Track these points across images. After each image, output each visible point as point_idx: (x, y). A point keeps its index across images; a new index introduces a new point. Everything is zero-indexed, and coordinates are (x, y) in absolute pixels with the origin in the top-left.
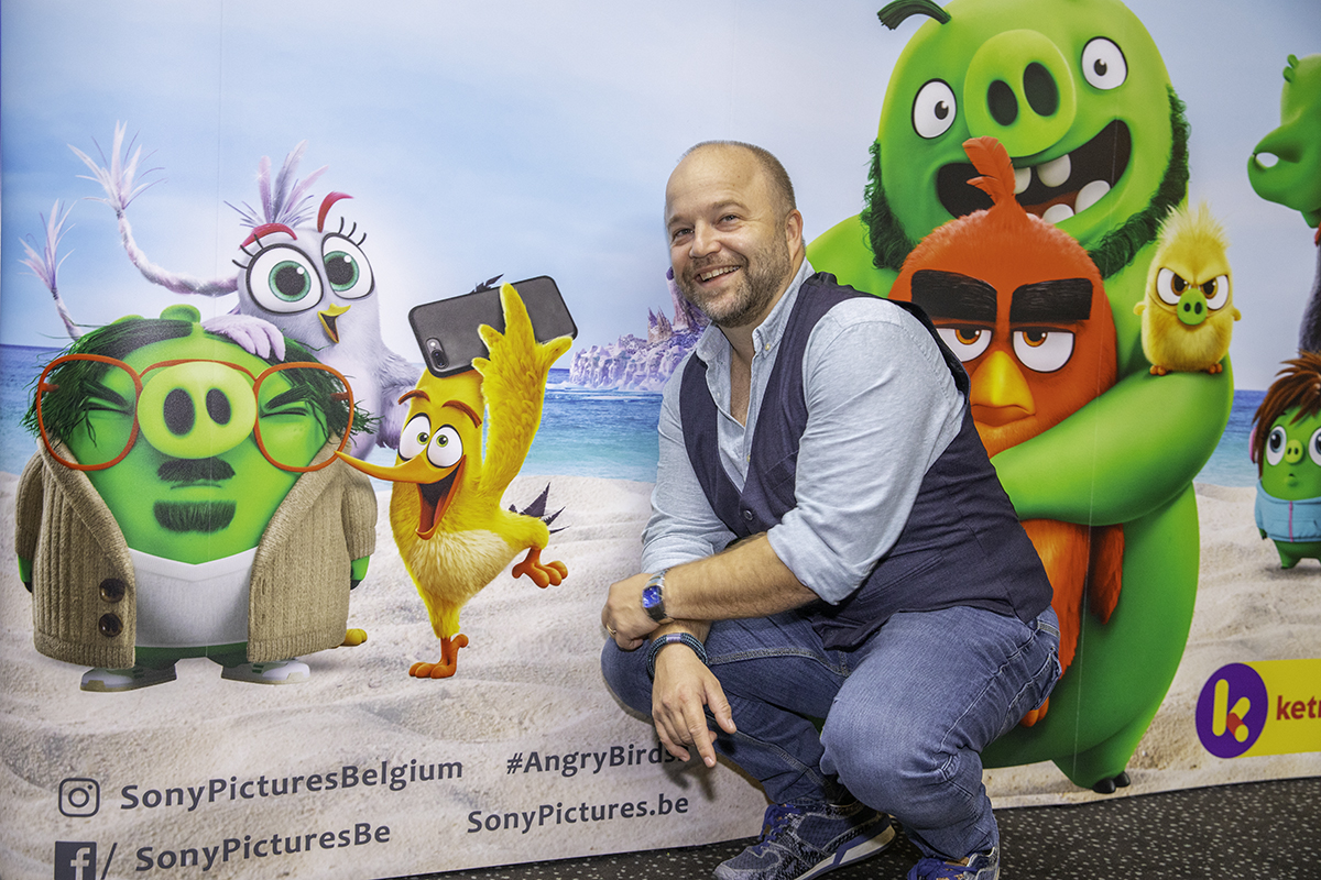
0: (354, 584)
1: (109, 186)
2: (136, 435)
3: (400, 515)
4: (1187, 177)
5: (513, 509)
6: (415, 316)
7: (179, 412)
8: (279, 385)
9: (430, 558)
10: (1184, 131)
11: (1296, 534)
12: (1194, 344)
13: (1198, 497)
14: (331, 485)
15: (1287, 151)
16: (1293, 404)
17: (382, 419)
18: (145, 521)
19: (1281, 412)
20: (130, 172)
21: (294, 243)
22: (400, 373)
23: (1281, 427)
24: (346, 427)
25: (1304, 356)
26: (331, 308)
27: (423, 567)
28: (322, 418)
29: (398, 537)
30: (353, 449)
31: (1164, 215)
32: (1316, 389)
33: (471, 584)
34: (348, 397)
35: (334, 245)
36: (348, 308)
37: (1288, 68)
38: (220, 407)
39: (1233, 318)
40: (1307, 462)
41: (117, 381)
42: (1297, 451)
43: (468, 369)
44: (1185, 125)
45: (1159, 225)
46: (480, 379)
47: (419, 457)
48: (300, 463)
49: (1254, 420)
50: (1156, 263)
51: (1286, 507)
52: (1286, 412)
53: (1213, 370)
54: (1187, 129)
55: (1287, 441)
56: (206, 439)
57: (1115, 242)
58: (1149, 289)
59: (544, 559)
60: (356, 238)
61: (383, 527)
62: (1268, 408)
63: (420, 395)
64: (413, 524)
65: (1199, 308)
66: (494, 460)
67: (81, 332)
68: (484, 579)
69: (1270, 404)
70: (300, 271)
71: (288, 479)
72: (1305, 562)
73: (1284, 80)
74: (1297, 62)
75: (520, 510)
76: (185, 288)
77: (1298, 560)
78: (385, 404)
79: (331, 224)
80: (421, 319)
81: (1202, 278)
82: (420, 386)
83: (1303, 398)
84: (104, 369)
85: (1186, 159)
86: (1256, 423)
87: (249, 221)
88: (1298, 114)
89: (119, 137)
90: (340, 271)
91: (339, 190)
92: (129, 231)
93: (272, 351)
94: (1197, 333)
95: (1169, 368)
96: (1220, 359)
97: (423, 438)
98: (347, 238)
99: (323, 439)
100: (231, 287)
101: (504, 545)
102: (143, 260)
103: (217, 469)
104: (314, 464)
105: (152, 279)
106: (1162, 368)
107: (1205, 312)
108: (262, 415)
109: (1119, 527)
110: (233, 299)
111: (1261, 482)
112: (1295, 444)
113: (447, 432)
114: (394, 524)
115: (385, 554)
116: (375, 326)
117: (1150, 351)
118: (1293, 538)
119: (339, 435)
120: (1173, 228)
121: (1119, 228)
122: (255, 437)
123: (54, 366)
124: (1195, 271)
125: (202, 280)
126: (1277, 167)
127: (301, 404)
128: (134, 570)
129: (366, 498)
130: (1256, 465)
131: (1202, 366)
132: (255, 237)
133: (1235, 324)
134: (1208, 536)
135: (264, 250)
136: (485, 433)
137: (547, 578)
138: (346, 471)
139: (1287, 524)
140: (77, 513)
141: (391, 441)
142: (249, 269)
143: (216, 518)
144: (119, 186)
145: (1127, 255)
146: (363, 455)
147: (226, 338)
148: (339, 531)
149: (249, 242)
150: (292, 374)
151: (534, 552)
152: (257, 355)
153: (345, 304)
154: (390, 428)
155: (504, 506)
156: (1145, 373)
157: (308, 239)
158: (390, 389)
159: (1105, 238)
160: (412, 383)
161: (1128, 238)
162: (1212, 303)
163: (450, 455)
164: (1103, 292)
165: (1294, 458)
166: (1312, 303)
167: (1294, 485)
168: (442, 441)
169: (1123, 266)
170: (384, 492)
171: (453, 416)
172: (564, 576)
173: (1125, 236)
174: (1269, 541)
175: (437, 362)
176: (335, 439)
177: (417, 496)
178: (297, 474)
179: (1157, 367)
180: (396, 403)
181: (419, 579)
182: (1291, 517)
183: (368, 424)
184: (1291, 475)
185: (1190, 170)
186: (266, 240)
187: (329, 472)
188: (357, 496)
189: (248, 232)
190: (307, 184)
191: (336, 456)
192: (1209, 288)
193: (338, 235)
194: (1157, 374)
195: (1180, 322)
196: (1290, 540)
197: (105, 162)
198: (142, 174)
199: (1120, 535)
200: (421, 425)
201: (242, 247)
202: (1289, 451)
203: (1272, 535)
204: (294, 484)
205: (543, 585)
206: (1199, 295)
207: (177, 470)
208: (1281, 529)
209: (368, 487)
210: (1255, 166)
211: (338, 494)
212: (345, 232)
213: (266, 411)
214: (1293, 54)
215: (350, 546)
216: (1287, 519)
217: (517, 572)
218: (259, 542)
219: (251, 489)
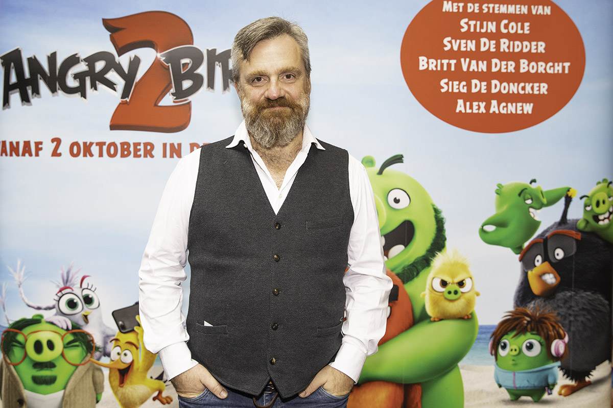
0: (97, 402)
1: (17, 278)
2: (26, 355)
3: (112, 379)
4: (445, 239)
5: (151, 378)
6: (114, 314)
7: (38, 347)
8: (70, 338)
9: (123, 394)
10: (442, 221)
11: (518, 385)
12: (455, 308)
13: (462, 371)
14: (88, 370)
15: (500, 224)
16: (512, 330)
17: (104, 348)
18: (29, 381)
19: (506, 333)
20: (22, 273)
21: (73, 292)
22: (109, 332)
23: (505, 340)
24: (92, 350)
25: (517, 309)
26: (86, 312)
27: (121, 397)
28: (85, 347)
29: (112, 387)
30: (95, 358)
31: (434, 256)
32: (524, 323)
33: (138, 403)
34: (93, 341)
35: (86, 292)
36: (91, 312)
37: (497, 189)
38: (51, 345)
39: (475, 296)
40: (522, 354)
41: (20, 338)
42: (516, 350)
43: (133, 331)
44: (443, 219)
45: (431, 260)
46: (137, 334)
47: (118, 360)
48: (77, 362)
49: (491, 337)
50: (431, 275)
51: (512, 375)
52: (509, 333)
53: (466, 317)
54: (444, 220)
55: (510, 345)
56: (47, 355)
57: (409, 269)
58: (428, 286)
59: (164, 395)
60: (93, 289)
61: (107, 383)
62: (498, 332)
63: (117, 340)
64: (117, 382)
65: (456, 292)
66: (144, 361)
67: (11, 322)
68: (143, 401)
69: (499, 331)
70: (75, 301)
71: (74, 368)
72: (523, 398)
73: (496, 195)
74: (502, 186)
75: (154, 377)
76: (39, 308)
77: (520, 397)
78: (105, 343)
79: (84, 286)
80: (116, 315)
81: (458, 279)
82: (117, 336)
83: (517, 327)
84: (16, 334)
85: (444, 233)
86: (492, 339)
87: (58, 286)
88: (505, 207)
89: (19, 263)
90: (88, 300)
91: (86, 274)
92: (22, 292)
93: (67, 327)
94: (456, 303)
95: (441, 318)
96: (470, 312)
97: (119, 354)
98: (90, 289)
99: (85, 354)
100: (53, 307)
101: (149, 390)
102: (26, 301)
103: (50, 365)
104: (83, 362)
105: (29, 306)
106: (437, 318)
107: (459, 294)
108: (65, 347)
109: (419, 384)
110: (54, 311)
111: (497, 364)
112: (514, 347)
113: (127, 352)
114: (110, 382)
115: (108, 392)
116: (100, 318)
117: (430, 311)
118: (516, 387)
119: (90, 353)
120: (438, 261)
121: (410, 263)
122: (62, 355)
123: (5, 332)
124: (453, 277)
125: (44, 306)
126: (496, 230)
127: (77, 343)
128: (27, 397)
129: (100, 373)
130: (494, 357)
131: (460, 316)
132: (60, 291)
133: (477, 298)
134: (467, 387)
135: (63, 295)
136: (140, 351)
137: (165, 401)
138: (94, 366)
139: (512, 382)
140: (11, 378)
141: (108, 355)
142: (59, 301)
143: (51, 381)
144: (19, 278)
145: (415, 274)
146: (99, 359)
147: (52, 323)
148: (92, 385)
149: (58, 293)
150: (74, 334)
151: (160, 393)
152: (62, 328)
153: (90, 311)
154: (108, 350)
155: (148, 377)
156: (429, 320)
157: (77, 291)
158: (107, 338)
159: (404, 268)
160: (114, 336)
161: (415, 267)
162: (462, 290)
163: (128, 359)
164: (404, 290)
165: (514, 353)
166: (519, 287)
167: (515, 365)
168: (125, 355)
169: (413, 278)
170: (106, 372)
171: (129, 346)
172: (172, 401)
173: (414, 266)
174: (503, 389)
175: (122, 328)
176: (89, 355)
177: (117, 373)
178: (77, 366)
179: (434, 318)
180: (109, 342)
181: (120, 401)
182: (514, 378)
183: (100, 350)
184: (513, 360)
185: (447, 237)
186: (64, 292)
187: (87, 365)
188: (97, 373)
189: (58, 290)
190: (76, 273)
191: (89, 360)
192: (461, 284)
193: (87, 289)
194: (435, 321)
195: (446, 299)
196: (515, 388)
197: (15, 271)
198: (25, 274)
199: (419, 387)
200: (118, 349)
201: (56, 295)
202: (512, 350)
203: (505, 386)
204: (75, 370)
205: (164, 404)
206: (457, 287)
207: (38, 365)
208: (510, 384)
209: (100, 370)
210: (483, 231)
211: (91, 372)
212: (89, 288)
213: (66, 346)
214: (499, 183)
215: (95, 390)
216: (512, 379)
217: (154, 399)
218: (65, 388)
219: (62, 371)
